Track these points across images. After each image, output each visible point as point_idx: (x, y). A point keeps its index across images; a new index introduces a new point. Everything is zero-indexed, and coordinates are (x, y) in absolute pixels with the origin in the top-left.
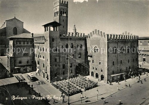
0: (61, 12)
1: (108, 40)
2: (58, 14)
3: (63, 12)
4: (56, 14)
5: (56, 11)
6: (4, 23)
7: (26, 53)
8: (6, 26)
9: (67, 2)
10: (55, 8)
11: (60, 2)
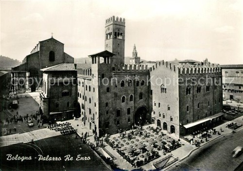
0: (116, 33)
1: (180, 75)
2: (112, 36)
3: (119, 33)
4: (109, 36)
5: (108, 32)
6: (38, 45)
7: (66, 92)
8: (39, 50)
9: (124, 20)
10: (108, 27)
11: (114, 19)
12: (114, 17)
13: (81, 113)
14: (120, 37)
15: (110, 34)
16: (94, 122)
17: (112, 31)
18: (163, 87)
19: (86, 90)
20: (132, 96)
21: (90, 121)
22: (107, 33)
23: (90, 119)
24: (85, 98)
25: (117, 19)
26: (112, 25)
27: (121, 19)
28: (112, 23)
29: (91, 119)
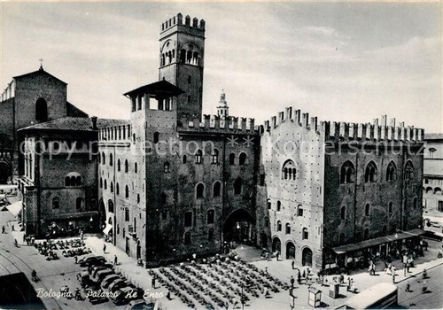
0: (184, 52)
1: (328, 138)
2: (174, 60)
3: (190, 53)
4: (167, 59)
5: (166, 50)
6: (10, 85)
7: (73, 177)
8: (13, 95)
9: (203, 23)
10: (165, 39)
11: (180, 21)
12: (180, 15)
13: (107, 222)
14: (193, 62)
15: (170, 55)
16: (134, 236)
17: (175, 47)
18: (288, 166)
19: (119, 170)
20: (218, 184)
21: (127, 235)
22: (164, 52)
23: (127, 230)
24: (115, 188)
25: (188, 19)
26: (175, 36)
27: (195, 21)
28: (176, 29)
29: (130, 229)
